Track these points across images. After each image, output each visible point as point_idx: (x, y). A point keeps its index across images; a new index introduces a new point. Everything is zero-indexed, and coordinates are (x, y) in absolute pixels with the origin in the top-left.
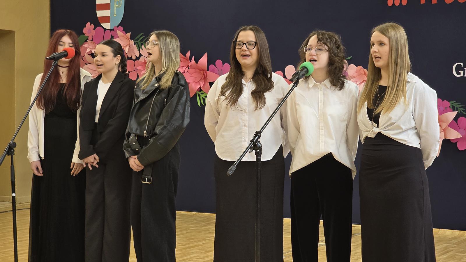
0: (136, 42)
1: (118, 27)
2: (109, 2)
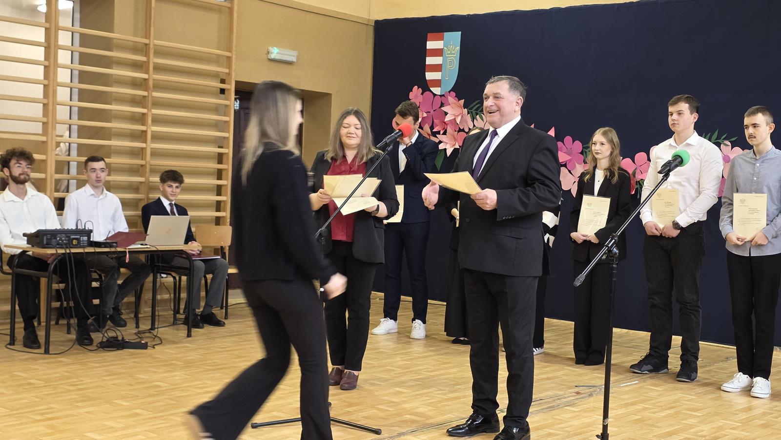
0: (470, 111)
1: (449, 92)
2: (441, 63)
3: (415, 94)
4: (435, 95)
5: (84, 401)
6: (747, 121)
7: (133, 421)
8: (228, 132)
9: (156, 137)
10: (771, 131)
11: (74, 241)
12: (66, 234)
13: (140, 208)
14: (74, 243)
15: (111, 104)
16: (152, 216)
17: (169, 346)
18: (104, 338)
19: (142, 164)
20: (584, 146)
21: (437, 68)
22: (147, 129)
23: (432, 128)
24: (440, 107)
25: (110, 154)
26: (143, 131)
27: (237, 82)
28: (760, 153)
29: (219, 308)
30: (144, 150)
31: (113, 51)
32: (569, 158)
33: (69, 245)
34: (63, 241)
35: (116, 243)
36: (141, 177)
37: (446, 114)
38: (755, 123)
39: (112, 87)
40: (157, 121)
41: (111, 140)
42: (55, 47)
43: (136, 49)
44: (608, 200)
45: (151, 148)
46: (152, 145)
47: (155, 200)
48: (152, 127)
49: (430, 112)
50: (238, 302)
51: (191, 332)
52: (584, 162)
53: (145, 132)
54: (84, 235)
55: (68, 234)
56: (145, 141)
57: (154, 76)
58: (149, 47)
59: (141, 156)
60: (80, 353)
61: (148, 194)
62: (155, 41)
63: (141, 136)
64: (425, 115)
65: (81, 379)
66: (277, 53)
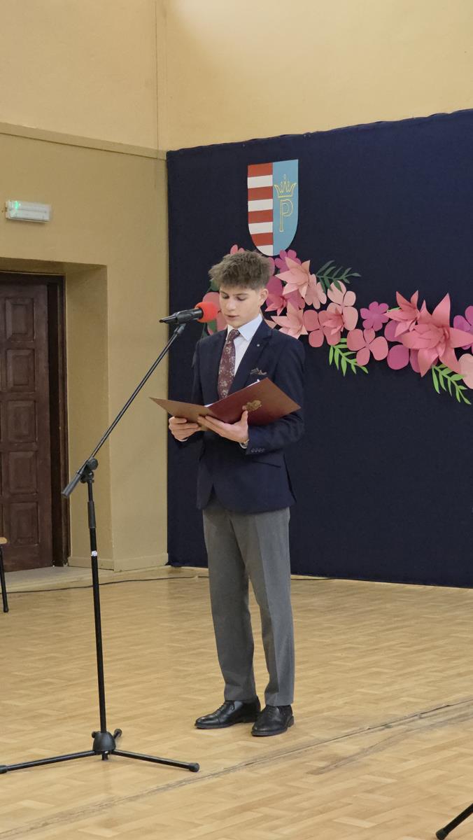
0: (320, 277)
1: (287, 250)
2: (271, 208)
21: (266, 216)
24: (276, 273)
37: (284, 284)
66: (19, 209)
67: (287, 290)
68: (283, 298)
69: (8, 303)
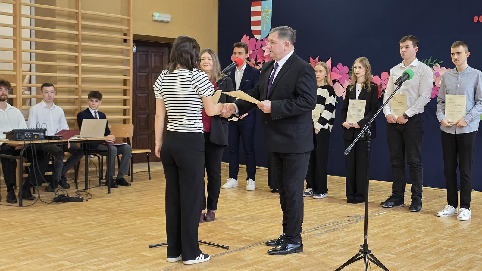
2: (260, 20)
3: (245, 39)
4: (257, 40)
5: (45, 234)
6: (453, 50)
7: (75, 246)
8: (129, 66)
9: (85, 70)
10: (468, 57)
11: (35, 136)
12: (30, 132)
13: (77, 115)
14: (35, 137)
15: (56, 51)
16: (83, 119)
17: (97, 199)
18: (56, 195)
19: (76, 87)
20: (350, 69)
21: (258, 23)
22: (79, 65)
23: (256, 60)
24: (261, 47)
25: (57, 82)
26: (76, 67)
27: (134, 35)
28: (461, 70)
29: (127, 175)
30: (77, 78)
31: (56, 18)
32: (341, 76)
33: (32, 138)
34: (28, 136)
35: (61, 137)
36: (76, 95)
37: (264, 51)
38: (458, 52)
39: (56, 40)
40: (85, 60)
41: (56, 73)
42: (19, 16)
43: (70, 16)
44: (365, 101)
45: (82, 77)
46: (82, 75)
47: (85, 110)
48: (82, 64)
49: (254, 51)
50: (139, 171)
51: (110, 190)
52: (350, 79)
53: (77, 67)
54: (41, 132)
55: (31, 132)
56: (78, 73)
57: (82, 32)
58: (79, 15)
59: (76, 82)
60: (41, 205)
61: (81, 106)
62: (82, 11)
63: (75, 70)
64: (251, 52)
65: (43, 221)
66: (158, 16)
67: (265, 54)
68: (264, 57)
69: (153, 54)
